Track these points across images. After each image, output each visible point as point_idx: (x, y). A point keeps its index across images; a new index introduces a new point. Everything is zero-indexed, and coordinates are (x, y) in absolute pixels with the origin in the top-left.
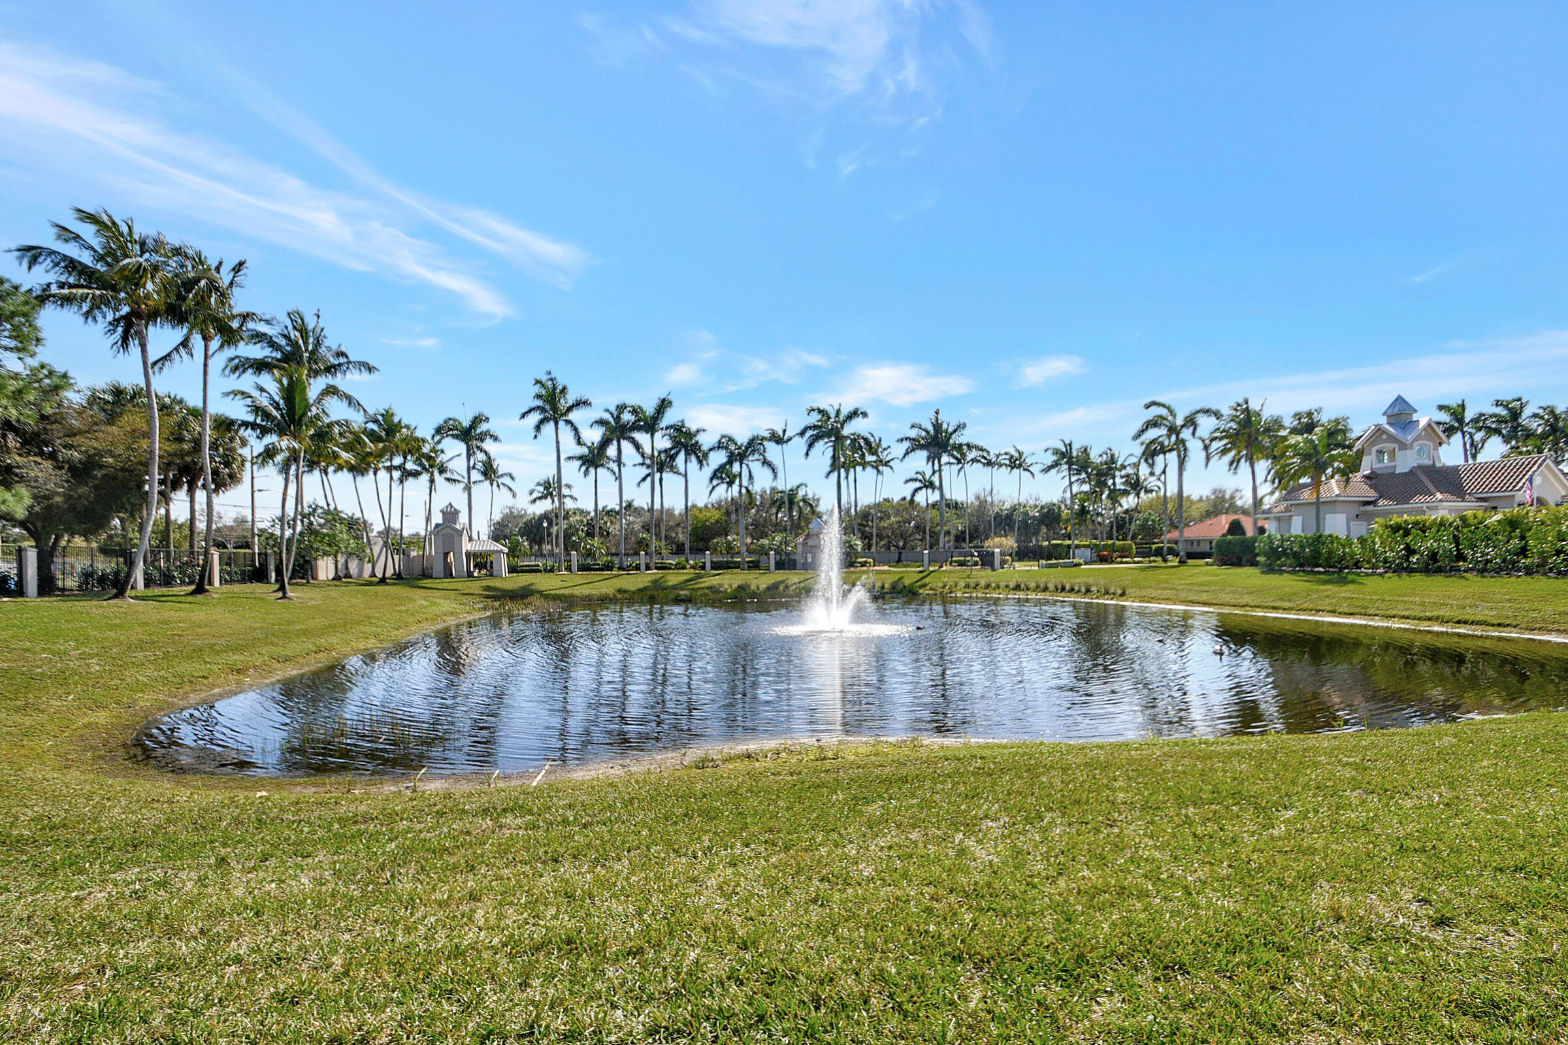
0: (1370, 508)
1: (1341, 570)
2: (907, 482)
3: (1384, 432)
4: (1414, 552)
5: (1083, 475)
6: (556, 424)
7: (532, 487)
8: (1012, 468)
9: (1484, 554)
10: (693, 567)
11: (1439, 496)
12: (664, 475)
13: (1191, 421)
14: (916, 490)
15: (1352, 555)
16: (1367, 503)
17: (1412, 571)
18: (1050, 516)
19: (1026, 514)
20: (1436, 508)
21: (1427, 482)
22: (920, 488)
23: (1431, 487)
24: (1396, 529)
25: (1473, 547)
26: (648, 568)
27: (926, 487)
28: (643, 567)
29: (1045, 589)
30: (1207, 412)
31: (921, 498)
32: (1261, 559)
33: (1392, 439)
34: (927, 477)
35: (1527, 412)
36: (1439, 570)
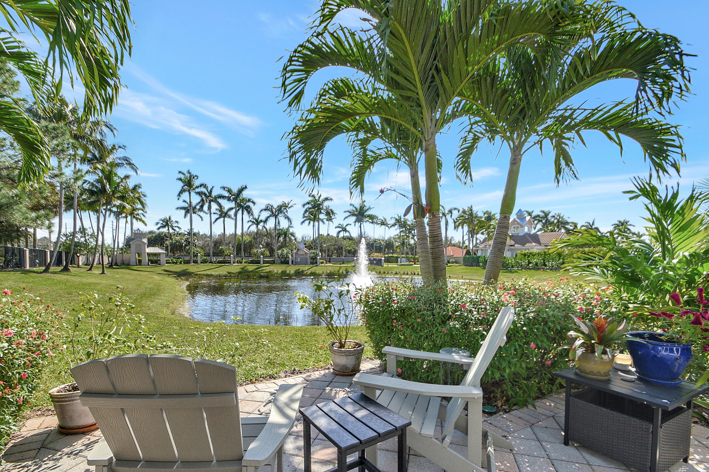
0: (513, 247)
1: (507, 268)
2: (336, 228)
3: (516, 221)
4: (531, 263)
5: (404, 229)
6: (190, 193)
7: (158, 221)
8: (382, 225)
9: (552, 264)
10: (245, 263)
11: (534, 244)
12: (226, 219)
13: (450, 212)
14: (339, 232)
15: (511, 263)
16: (511, 246)
17: (530, 269)
18: (389, 245)
19: (380, 243)
20: (533, 248)
21: (529, 239)
22: (341, 231)
23: (531, 241)
24: (525, 255)
25: (549, 261)
26: (234, 263)
27: (343, 230)
28: (232, 262)
29: (407, 274)
30: (455, 209)
31: (341, 235)
32: (481, 264)
33: (518, 223)
34: (344, 226)
35: (550, 215)
36: (538, 269)
